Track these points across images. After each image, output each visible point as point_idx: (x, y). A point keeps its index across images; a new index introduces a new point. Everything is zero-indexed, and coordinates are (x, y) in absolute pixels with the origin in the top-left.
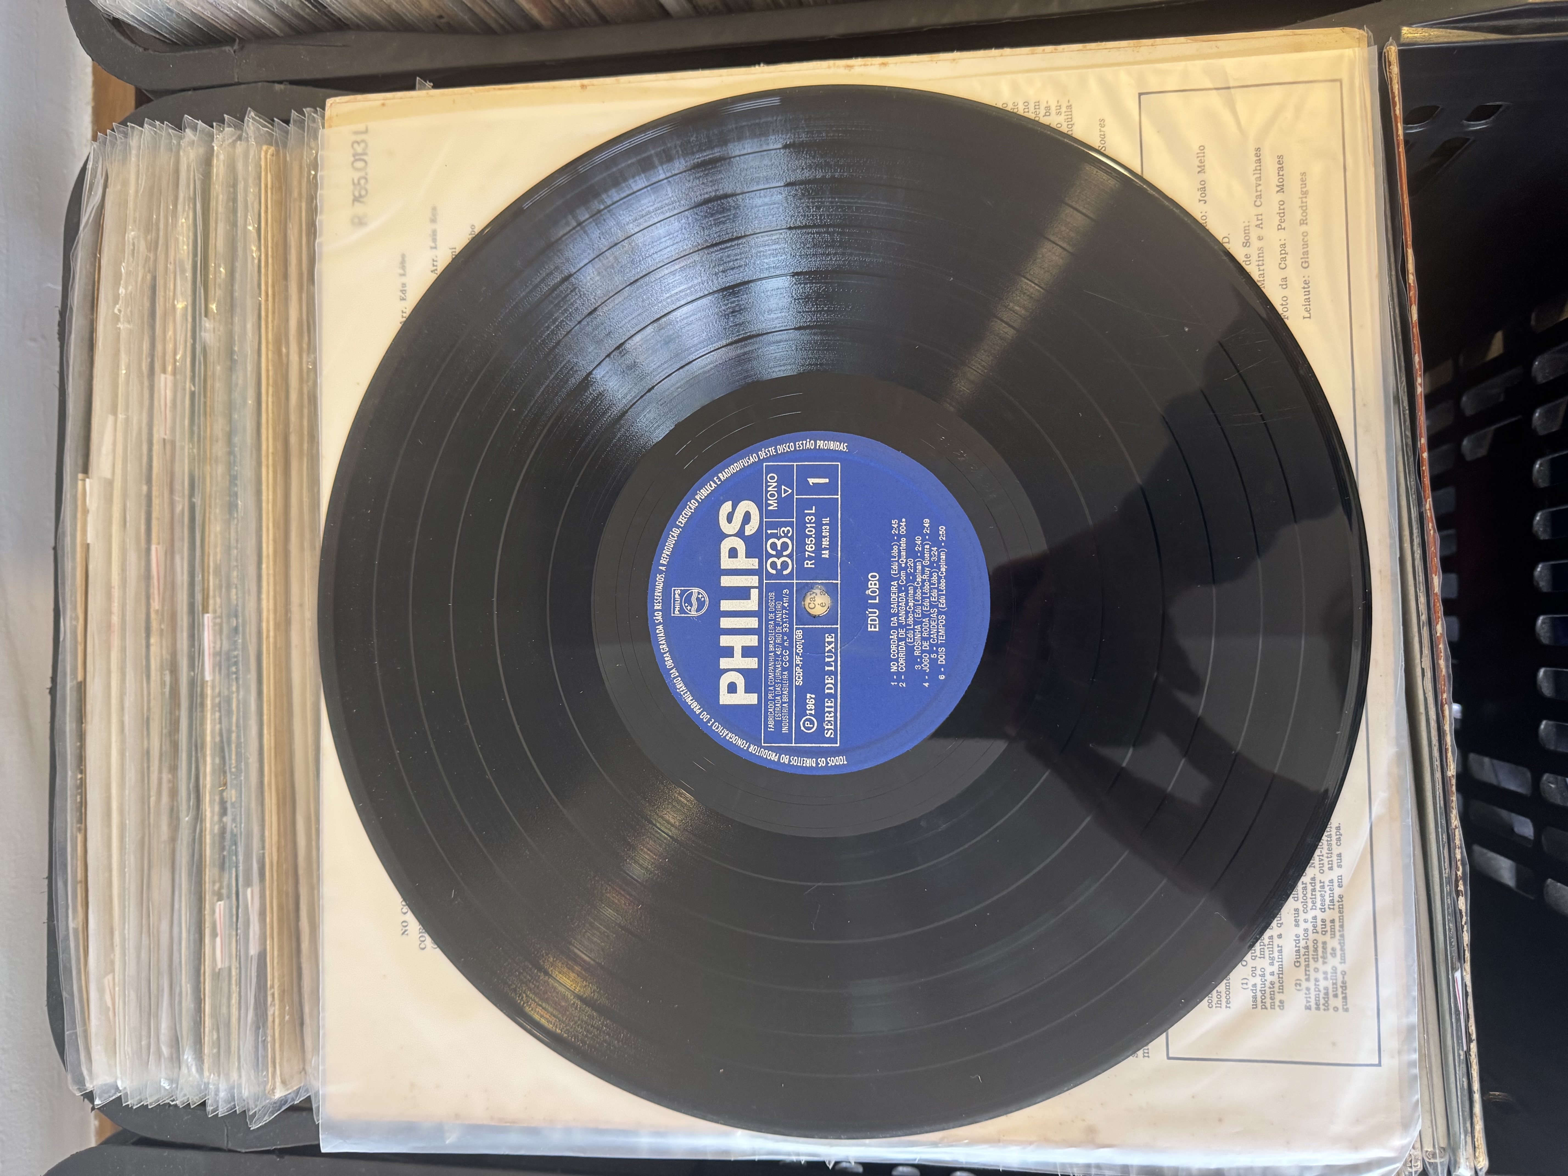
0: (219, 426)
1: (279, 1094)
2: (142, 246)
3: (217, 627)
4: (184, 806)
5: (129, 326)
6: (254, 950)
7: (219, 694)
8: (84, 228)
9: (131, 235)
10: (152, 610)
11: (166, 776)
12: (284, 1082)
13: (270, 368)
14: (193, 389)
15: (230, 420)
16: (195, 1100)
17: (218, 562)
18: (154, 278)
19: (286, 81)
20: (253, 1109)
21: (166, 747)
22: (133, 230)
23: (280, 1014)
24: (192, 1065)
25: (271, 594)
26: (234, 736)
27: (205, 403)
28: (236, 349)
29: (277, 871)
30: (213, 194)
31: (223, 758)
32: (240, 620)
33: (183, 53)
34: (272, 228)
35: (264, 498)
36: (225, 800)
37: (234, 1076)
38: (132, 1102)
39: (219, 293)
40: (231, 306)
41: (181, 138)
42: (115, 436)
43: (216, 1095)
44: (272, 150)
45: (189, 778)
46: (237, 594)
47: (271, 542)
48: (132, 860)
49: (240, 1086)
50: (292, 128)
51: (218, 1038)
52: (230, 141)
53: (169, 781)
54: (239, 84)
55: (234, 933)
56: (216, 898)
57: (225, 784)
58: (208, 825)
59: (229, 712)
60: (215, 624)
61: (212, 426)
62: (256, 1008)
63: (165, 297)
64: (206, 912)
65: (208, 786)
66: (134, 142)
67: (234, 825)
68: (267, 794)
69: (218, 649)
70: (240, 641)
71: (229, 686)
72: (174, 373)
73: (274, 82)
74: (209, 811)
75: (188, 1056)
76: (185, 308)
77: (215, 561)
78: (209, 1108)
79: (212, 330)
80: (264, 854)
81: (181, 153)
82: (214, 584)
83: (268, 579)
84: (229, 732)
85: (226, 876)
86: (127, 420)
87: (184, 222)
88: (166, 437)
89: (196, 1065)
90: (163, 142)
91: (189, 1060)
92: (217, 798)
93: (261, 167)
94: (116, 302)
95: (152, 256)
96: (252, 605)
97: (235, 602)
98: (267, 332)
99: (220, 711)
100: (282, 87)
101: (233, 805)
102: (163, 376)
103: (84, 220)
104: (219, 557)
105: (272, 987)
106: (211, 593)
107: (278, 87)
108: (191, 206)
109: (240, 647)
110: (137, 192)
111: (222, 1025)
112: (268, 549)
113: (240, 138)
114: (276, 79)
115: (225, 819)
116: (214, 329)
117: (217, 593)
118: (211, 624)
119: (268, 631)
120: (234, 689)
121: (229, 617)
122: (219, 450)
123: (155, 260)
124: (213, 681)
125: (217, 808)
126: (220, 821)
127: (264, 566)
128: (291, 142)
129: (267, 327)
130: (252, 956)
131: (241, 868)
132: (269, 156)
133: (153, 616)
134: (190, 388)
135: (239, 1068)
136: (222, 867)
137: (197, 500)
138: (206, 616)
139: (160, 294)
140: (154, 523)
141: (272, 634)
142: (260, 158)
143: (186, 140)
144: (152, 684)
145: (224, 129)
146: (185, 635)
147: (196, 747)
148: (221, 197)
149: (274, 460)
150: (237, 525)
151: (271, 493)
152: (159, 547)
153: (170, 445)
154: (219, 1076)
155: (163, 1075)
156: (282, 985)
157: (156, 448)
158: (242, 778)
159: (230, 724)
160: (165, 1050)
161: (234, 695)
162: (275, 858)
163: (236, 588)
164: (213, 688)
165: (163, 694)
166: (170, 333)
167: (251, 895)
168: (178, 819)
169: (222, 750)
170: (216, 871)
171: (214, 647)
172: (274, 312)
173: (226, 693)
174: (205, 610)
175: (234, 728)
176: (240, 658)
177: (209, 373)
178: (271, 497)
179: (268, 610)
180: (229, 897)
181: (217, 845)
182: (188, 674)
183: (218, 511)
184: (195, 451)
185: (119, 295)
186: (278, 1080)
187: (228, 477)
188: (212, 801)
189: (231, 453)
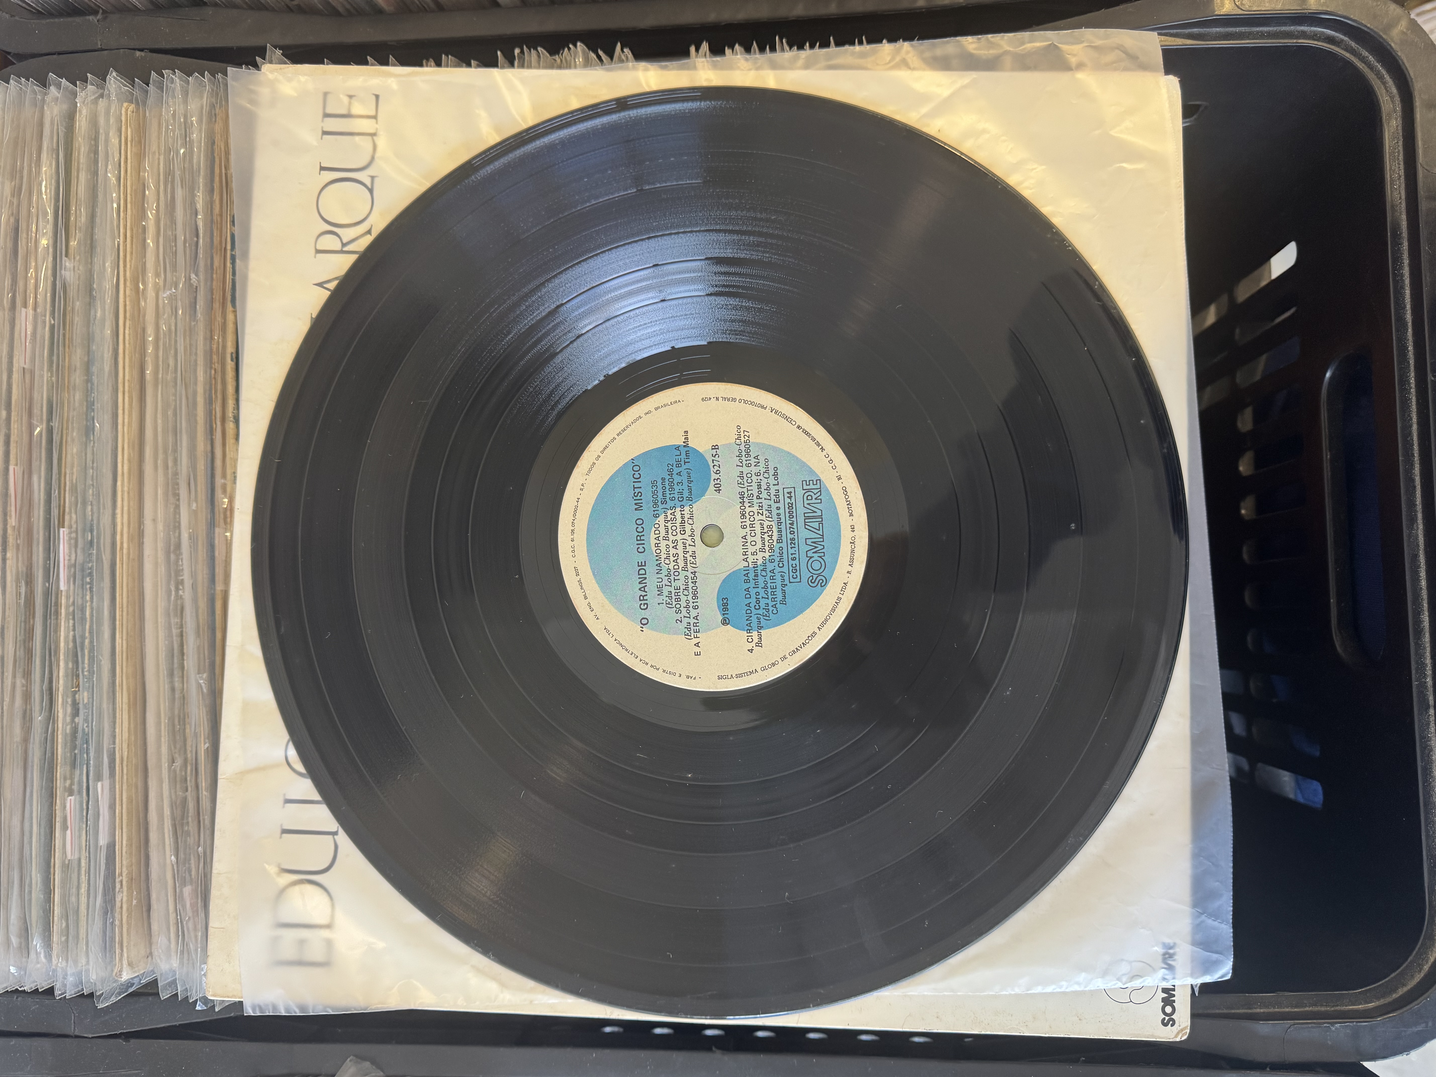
0: (78, 357)
1: (125, 977)
2: (7, 191)
3: (73, 542)
4: (37, 708)
6: (103, 840)
7: (74, 602)
10: (8, 526)
11: (20, 681)
12: (130, 964)
13: (128, 303)
14: (53, 322)
15: (88, 351)
16: (43, 985)
17: (74, 481)
18: (17, 221)
19: (147, 49)
20: (100, 990)
21: (21, 653)
23: (128, 901)
24: (40, 953)
25: (126, 509)
26: (87, 641)
27: (64, 335)
28: (95, 286)
29: (127, 765)
30: (76, 145)
31: (76, 662)
32: (95, 533)
33: (48, 21)
34: (131, 176)
35: (120, 421)
36: (77, 701)
37: (82, 962)
39: (80, 232)
40: (90, 244)
41: (46, 94)
43: (64, 979)
44: (132, 107)
45: (43, 681)
46: (92, 510)
47: (126, 461)
49: (87, 971)
50: (152, 88)
51: (67, 926)
52: (93, 98)
53: (23, 685)
54: (102, 50)
55: (84, 826)
56: (67, 794)
57: (78, 686)
58: (60, 725)
59: (83, 619)
60: (70, 539)
61: (70, 356)
62: (105, 894)
63: (27, 236)
64: (57, 808)
65: (61, 689)
67: (86, 725)
68: (118, 693)
69: (73, 562)
70: (95, 552)
71: (83, 597)
72: (35, 308)
73: (134, 49)
74: (62, 712)
75: (37, 943)
76: (47, 247)
77: (71, 480)
78: (57, 992)
79: (72, 268)
80: (114, 748)
81: (46, 108)
82: (70, 502)
83: (122, 495)
84: (83, 637)
85: (77, 772)
87: (46, 169)
88: (25, 366)
89: (45, 951)
90: (29, 95)
91: (38, 947)
92: (69, 700)
93: (121, 121)
95: (15, 201)
96: (106, 519)
97: (90, 518)
98: (125, 271)
99: (74, 619)
100: (143, 54)
101: (85, 706)
102: (24, 310)
104: (75, 476)
105: (121, 874)
106: (67, 510)
107: (138, 53)
108: (54, 156)
109: (94, 558)
111: (71, 914)
112: (123, 467)
113: (102, 96)
114: (137, 47)
115: (77, 720)
116: (74, 267)
117: (73, 511)
118: (66, 538)
120: (88, 598)
121: (84, 531)
122: (78, 378)
123: (19, 205)
124: (68, 591)
125: (69, 710)
126: (73, 721)
127: (119, 483)
128: (150, 101)
129: (125, 266)
130: (101, 846)
131: (92, 764)
132: (129, 113)
133: (10, 531)
134: (50, 321)
135: (87, 953)
136: (73, 765)
137: (55, 424)
138: (62, 530)
139: (22, 236)
140: (13, 445)
141: (125, 545)
142: (121, 114)
143: (50, 96)
144: (8, 596)
145: (86, 88)
146: (41, 549)
147: (50, 652)
148: (82, 149)
149: (130, 386)
150: (93, 447)
151: (126, 417)
152: (17, 468)
153: (28, 374)
154: (67, 962)
155: (12, 962)
156: (130, 873)
157: (15, 376)
158: (95, 679)
159: (84, 630)
160: (14, 940)
161: (88, 604)
162: (125, 754)
163: (92, 505)
164: (68, 598)
165: (18, 604)
166: (32, 270)
167: (102, 789)
168: (31, 719)
169: (75, 655)
170: (68, 768)
171: (69, 560)
172: (132, 253)
173: (80, 602)
174: (61, 524)
175: (87, 634)
176: (95, 569)
177: (69, 309)
178: (126, 421)
179: (122, 524)
180: (80, 792)
181: (69, 744)
182: (44, 584)
183: (75, 434)
184: (54, 379)
186: (125, 962)
187: (85, 403)
188: (64, 703)
189: (89, 381)
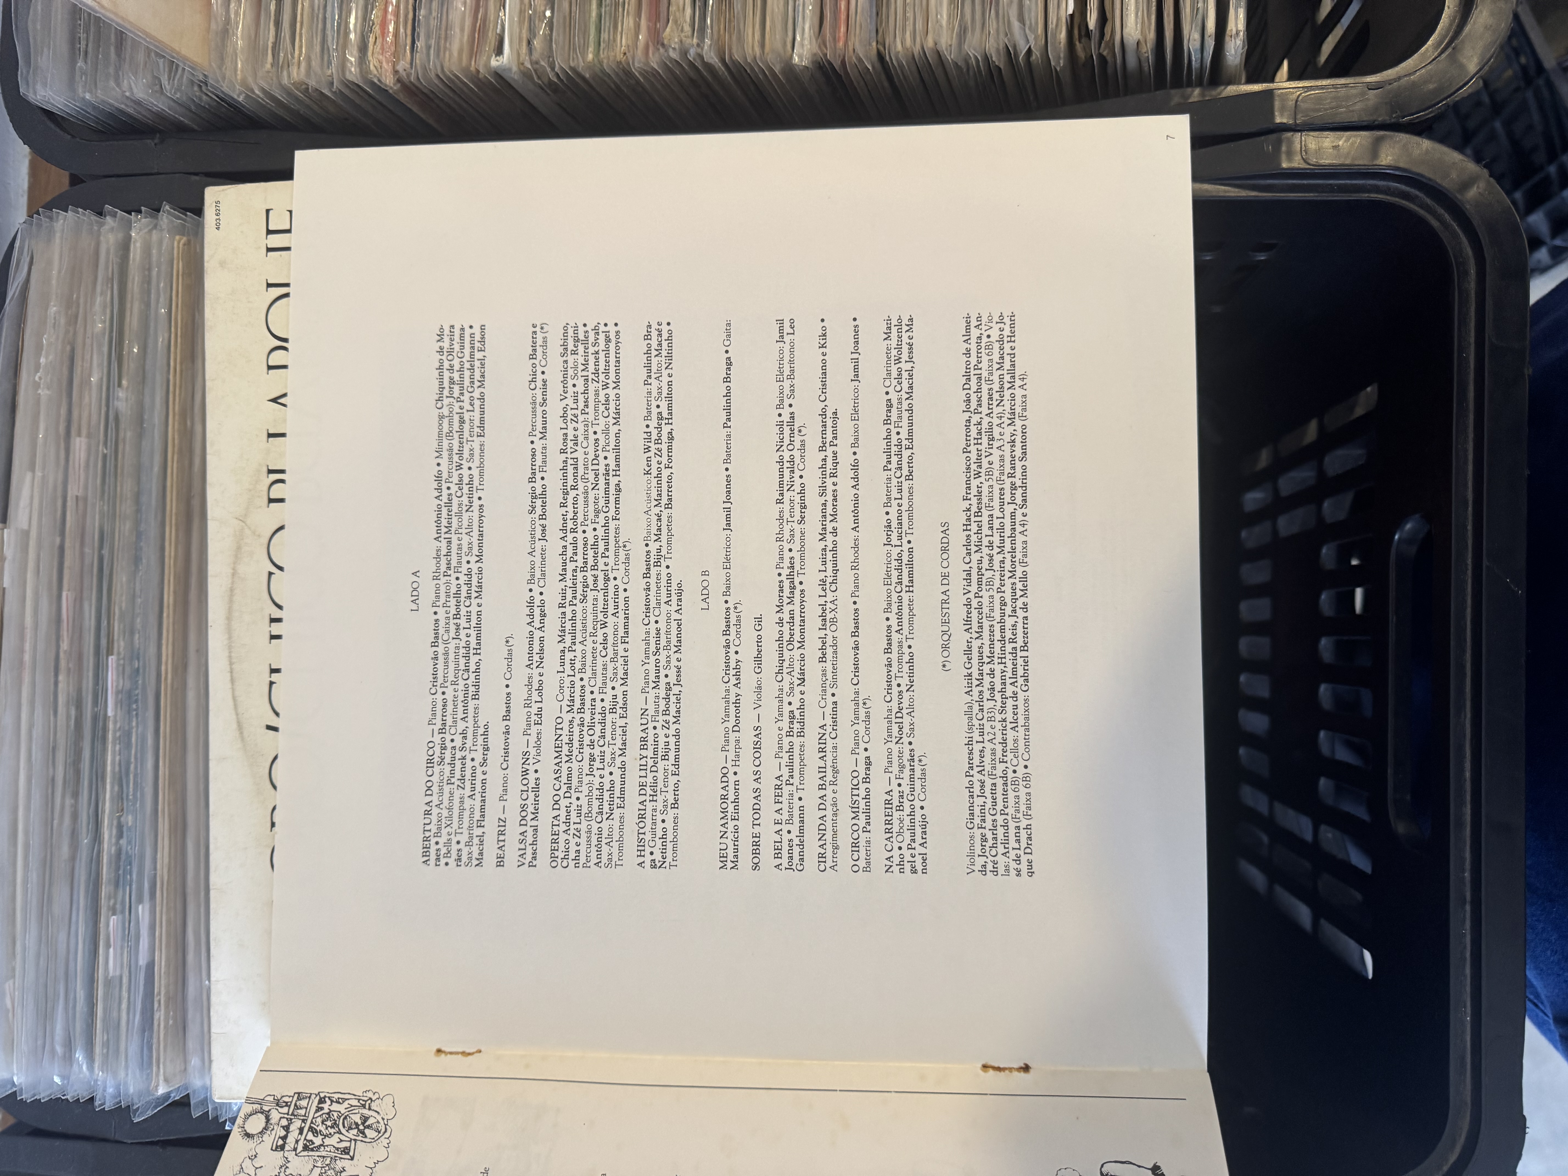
0: (127, 486)
1: (161, 1091)
2: (63, 321)
3: (121, 668)
4: (84, 829)
5: (48, 392)
6: (143, 961)
7: (120, 729)
8: (11, 300)
9: (53, 310)
10: (61, 650)
11: (69, 801)
12: (166, 1080)
13: (176, 437)
14: (105, 452)
15: (138, 481)
16: (84, 1096)
17: (123, 609)
18: (73, 350)
20: (137, 1104)
21: (70, 776)
22: (54, 306)
23: (165, 1019)
24: (83, 1064)
25: (171, 641)
26: (132, 767)
27: (116, 465)
28: (146, 417)
29: (167, 889)
30: (130, 277)
31: (121, 787)
32: (141, 663)
33: (113, 142)
34: (182, 310)
35: (167, 553)
36: (122, 824)
37: (122, 1074)
38: (26, 1096)
39: (132, 366)
40: (142, 378)
41: (102, 225)
42: (32, 491)
43: (104, 1091)
44: (184, 239)
45: (90, 804)
46: (139, 639)
47: (172, 594)
48: (34, 877)
49: (126, 1083)
51: (108, 1039)
52: (146, 230)
53: (72, 806)
54: (158, 174)
55: (126, 944)
56: (110, 913)
57: (122, 810)
58: (106, 846)
59: (128, 745)
60: (118, 665)
61: (122, 486)
62: (143, 1013)
63: (82, 366)
64: (101, 925)
65: (107, 811)
66: (59, 225)
67: (129, 847)
68: (160, 820)
69: (120, 688)
70: (140, 682)
71: (130, 722)
72: (89, 436)
73: (189, 173)
74: (107, 834)
75: (79, 1056)
76: (102, 379)
77: (120, 608)
78: (97, 1103)
79: (124, 398)
80: (155, 875)
81: (102, 238)
82: (119, 629)
83: (168, 626)
84: (128, 763)
85: (121, 892)
86: (43, 477)
87: (102, 301)
88: (79, 494)
89: (87, 1063)
90: (86, 226)
91: (80, 1059)
92: (115, 823)
93: (173, 256)
94: (37, 370)
95: (71, 329)
96: (152, 650)
97: (138, 646)
98: (174, 405)
99: (120, 744)
101: (129, 829)
102: (78, 440)
103: (10, 294)
104: (124, 605)
105: (159, 994)
106: (116, 637)
107: (193, 178)
108: (110, 285)
109: (140, 687)
110: (59, 272)
111: (112, 1028)
112: (169, 598)
113: (155, 227)
115: (121, 842)
116: (126, 397)
117: (121, 638)
118: (114, 665)
119: (166, 673)
120: (134, 724)
121: (131, 659)
122: (128, 508)
123: (75, 333)
124: (115, 716)
125: (114, 831)
126: (117, 843)
127: (165, 615)
129: (174, 400)
130: (141, 966)
131: (134, 886)
132: (181, 246)
133: (62, 655)
134: (103, 450)
135: (127, 1067)
136: (117, 885)
137: (106, 552)
138: (110, 658)
139: (78, 364)
140: (66, 572)
141: (170, 676)
142: (173, 248)
143: (106, 227)
144: (59, 717)
145: (141, 219)
146: (91, 674)
147: (98, 776)
148: (136, 278)
149: (177, 519)
150: (141, 576)
151: (173, 550)
152: (69, 593)
153: (82, 501)
154: (107, 1073)
155: (56, 1071)
156: (167, 993)
157: (70, 503)
158: (138, 805)
159: (129, 756)
160: (59, 1049)
161: (134, 730)
162: (166, 878)
163: (139, 633)
164: (115, 722)
165: (68, 726)
166: (86, 400)
167: (143, 911)
168: (78, 840)
169: (120, 779)
170: (112, 888)
171: (117, 686)
173: (127, 728)
174: (110, 652)
175: (133, 760)
176: (140, 697)
177: (121, 439)
178: (173, 554)
179: (167, 655)
181: (113, 865)
182: (93, 710)
183: (124, 564)
184: (106, 508)
185: (40, 364)
186: (161, 1078)
187: (135, 533)
188: (111, 826)
189: (138, 511)
